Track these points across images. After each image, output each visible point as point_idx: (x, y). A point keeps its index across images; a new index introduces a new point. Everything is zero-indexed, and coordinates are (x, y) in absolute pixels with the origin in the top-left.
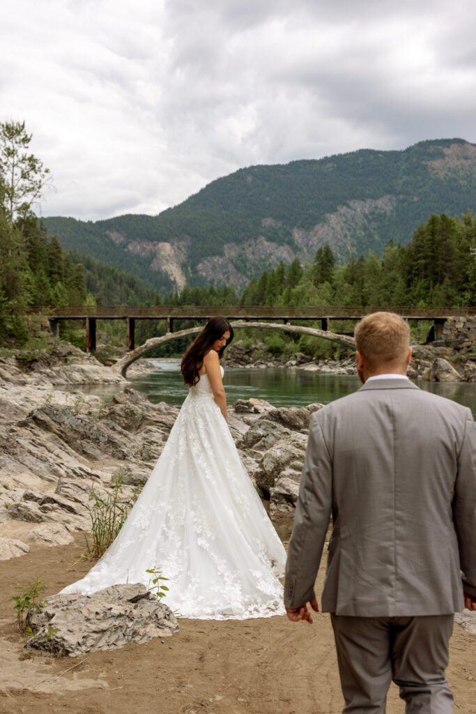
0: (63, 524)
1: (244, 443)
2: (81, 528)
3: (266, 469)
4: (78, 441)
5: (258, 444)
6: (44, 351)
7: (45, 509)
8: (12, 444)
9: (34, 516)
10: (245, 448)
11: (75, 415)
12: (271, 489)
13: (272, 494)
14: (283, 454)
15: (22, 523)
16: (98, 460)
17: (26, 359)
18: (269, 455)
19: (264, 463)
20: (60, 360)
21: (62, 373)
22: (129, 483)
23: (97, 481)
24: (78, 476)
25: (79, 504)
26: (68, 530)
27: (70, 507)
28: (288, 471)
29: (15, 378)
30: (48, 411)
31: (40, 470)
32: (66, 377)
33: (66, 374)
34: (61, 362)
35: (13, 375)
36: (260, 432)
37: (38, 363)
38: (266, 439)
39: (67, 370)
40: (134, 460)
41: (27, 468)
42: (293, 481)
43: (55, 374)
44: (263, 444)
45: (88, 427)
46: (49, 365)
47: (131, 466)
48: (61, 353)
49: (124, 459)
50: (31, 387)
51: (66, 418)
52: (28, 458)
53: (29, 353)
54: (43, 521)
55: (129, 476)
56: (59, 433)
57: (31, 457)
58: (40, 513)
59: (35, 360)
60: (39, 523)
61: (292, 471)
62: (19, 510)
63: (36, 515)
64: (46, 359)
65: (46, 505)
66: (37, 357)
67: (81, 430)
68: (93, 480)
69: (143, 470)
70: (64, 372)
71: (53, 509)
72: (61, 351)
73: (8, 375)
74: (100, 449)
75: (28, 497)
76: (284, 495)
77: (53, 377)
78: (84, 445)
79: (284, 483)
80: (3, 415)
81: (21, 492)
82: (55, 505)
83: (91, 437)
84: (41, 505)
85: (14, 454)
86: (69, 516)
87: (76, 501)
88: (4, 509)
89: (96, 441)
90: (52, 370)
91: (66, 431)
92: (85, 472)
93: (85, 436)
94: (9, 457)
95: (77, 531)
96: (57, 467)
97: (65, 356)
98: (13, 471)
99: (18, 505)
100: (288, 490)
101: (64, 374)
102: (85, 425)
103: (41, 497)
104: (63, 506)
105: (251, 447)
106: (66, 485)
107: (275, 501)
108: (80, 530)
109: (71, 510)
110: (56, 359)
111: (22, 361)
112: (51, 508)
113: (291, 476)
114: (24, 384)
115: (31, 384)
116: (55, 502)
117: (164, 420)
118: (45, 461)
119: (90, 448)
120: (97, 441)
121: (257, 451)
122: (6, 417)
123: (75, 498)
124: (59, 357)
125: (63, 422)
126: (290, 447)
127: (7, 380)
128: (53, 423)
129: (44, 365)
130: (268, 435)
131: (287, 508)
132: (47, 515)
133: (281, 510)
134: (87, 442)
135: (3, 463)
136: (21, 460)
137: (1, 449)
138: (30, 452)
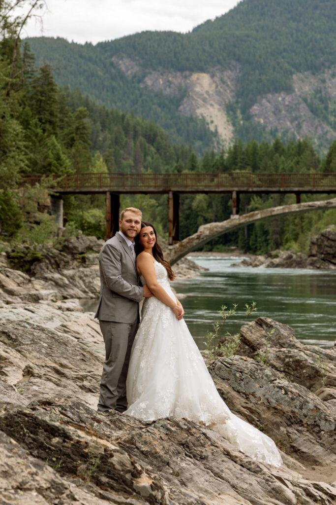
4: (282, 429)
6: (50, 244)
11: (272, 381)
16: (320, 464)
17: (22, 257)
20: (74, 259)
21: (77, 279)
24: (316, 501)
29: (22, 290)
31: (250, 488)
32: (84, 287)
33: (84, 281)
34: (76, 263)
35: (19, 285)
37: (43, 265)
39: (86, 276)
41: (227, 484)
43: (67, 282)
45: (298, 403)
46: (57, 266)
48: (75, 248)
50: (48, 305)
51: (257, 386)
52: (226, 465)
53: (27, 248)
56: (247, 412)
57: (231, 464)
59: (36, 260)
64: (53, 257)
66: (39, 255)
67: (286, 408)
70: (81, 278)
72: (77, 245)
73: (11, 285)
74: (322, 445)
77: (64, 286)
78: (294, 437)
80: (65, 362)
83: (305, 421)
85: (203, 458)
89: (314, 428)
90: (63, 275)
91: (260, 410)
92: (326, 493)
93: (293, 420)
94: (195, 464)
96: (278, 483)
97: (82, 253)
98: (206, 491)
101: (81, 282)
102: (292, 399)
110: (69, 257)
111: (16, 261)
114: (36, 299)
115: (47, 299)
118: (256, 472)
119: (304, 441)
120: (316, 429)
122: (71, 366)
124: (73, 254)
125: (253, 394)
127: (11, 293)
128: (234, 393)
129: (50, 267)
134: (297, 430)
135: (187, 475)
136: (217, 471)
137: (180, 449)
138: (228, 454)
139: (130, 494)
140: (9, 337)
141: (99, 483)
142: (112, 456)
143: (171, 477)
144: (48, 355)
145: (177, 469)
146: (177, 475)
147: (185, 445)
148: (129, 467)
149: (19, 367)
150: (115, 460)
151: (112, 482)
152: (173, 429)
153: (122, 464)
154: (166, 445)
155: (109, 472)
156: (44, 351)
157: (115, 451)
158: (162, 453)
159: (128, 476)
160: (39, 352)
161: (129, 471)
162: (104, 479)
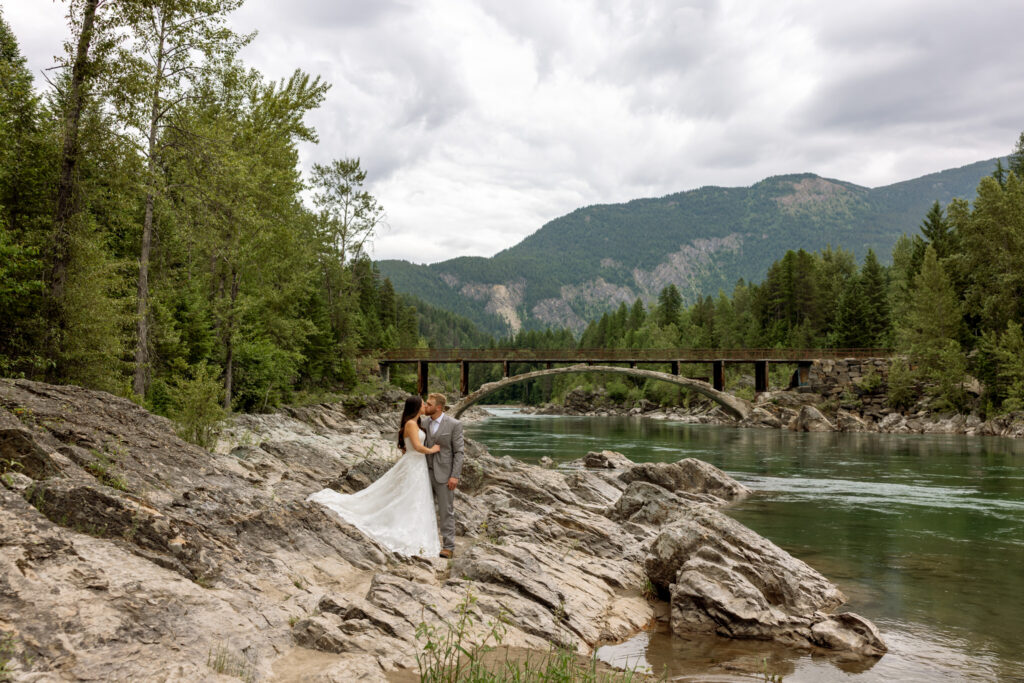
0: (376, 656)
1: (617, 512)
2: (403, 663)
3: (663, 556)
5: (636, 515)
6: (373, 396)
7: (349, 629)
8: (316, 516)
9: (331, 641)
10: (618, 519)
12: (671, 585)
13: (674, 595)
14: (686, 535)
15: (313, 652)
17: (353, 405)
18: (666, 537)
19: (659, 547)
20: (389, 406)
21: (391, 419)
22: (474, 578)
23: (428, 570)
24: (402, 561)
25: (401, 620)
26: (382, 667)
27: (387, 625)
28: (695, 561)
29: (340, 426)
30: (366, 470)
31: (351, 552)
34: (390, 409)
35: (337, 422)
36: (639, 498)
37: (367, 410)
38: (647, 508)
40: (477, 536)
41: (333, 549)
42: (703, 576)
43: (383, 421)
44: (643, 514)
46: (377, 411)
47: (477, 551)
48: (390, 398)
49: (464, 535)
50: (357, 435)
52: (335, 535)
53: (357, 399)
54: (345, 651)
55: (473, 566)
57: (339, 534)
58: (341, 636)
59: (362, 406)
60: (338, 653)
61: (700, 561)
62: (309, 631)
63: (335, 640)
64: (375, 405)
65: (351, 621)
66: (365, 403)
68: (422, 567)
69: (492, 557)
70: (393, 419)
71: (362, 629)
72: (391, 396)
73: (332, 422)
75: (327, 606)
76: (693, 598)
77: (382, 424)
79: (692, 579)
80: (318, 469)
81: (319, 593)
82: (365, 622)
84: (345, 619)
85: (318, 530)
86: (384, 641)
87: (398, 614)
88: (288, 627)
90: (381, 417)
94: (310, 534)
95: (396, 669)
96: (374, 548)
97: (395, 402)
98: (314, 554)
99: (309, 623)
100: (698, 590)
101: (393, 421)
103: (345, 606)
104: (376, 623)
105: (627, 518)
106: (383, 587)
107: (679, 606)
108: (401, 666)
109: (388, 630)
110: (386, 405)
111: (349, 407)
112: (358, 626)
113: (701, 568)
114: (349, 432)
115: (357, 432)
116: (365, 616)
117: (509, 479)
118: (358, 540)
121: (637, 525)
123: (395, 610)
124: (388, 403)
126: (693, 524)
127: (331, 427)
129: (372, 411)
130: (650, 502)
131: (698, 616)
132: (352, 639)
133: (688, 619)
135: (301, 542)
136: (326, 538)
137: (300, 523)
138: (339, 527)
139: (164, 551)
140: (279, 451)
141: (140, 544)
142: (154, 521)
143: (287, 544)
144: (306, 464)
145: (293, 538)
146: (292, 542)
147: (305, 520)
148: (167, 530)
149: (280, 472)
150: (155, 525)
151: (150, 542)
152: (297, 508)
153: (161, 528)
154: (288, 520)
155: (150, 534)
156: (304, 461)
157: (158, 518)
158: (283, 526)
159: (165, 538)
160: (300, 462)
161: (166, 534)
162: (144, 540)
